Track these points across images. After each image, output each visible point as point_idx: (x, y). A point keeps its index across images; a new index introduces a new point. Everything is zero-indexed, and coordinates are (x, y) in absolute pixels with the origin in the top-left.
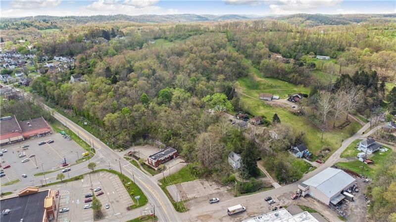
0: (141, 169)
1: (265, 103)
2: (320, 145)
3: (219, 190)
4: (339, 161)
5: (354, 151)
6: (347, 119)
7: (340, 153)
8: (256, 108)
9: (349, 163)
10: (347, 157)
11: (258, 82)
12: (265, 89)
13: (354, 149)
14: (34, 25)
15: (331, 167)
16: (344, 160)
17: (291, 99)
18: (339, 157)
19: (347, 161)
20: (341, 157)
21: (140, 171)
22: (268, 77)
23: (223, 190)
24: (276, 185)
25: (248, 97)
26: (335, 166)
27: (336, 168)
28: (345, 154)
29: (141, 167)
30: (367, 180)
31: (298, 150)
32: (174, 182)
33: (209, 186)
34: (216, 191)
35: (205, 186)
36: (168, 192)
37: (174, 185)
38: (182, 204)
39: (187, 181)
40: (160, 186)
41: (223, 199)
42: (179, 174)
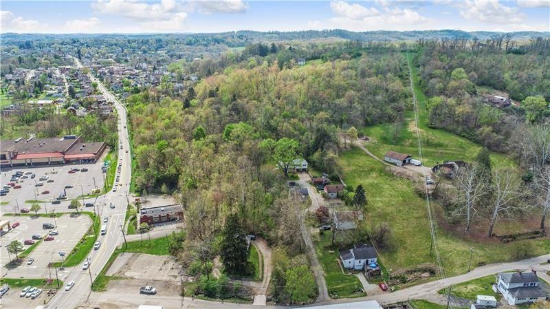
0: (125, 224)
1: (388, 168)
3: (173, 279)
4: (426, 298)
6: (542, 227)
8: (363, 173)
10: (454, 296)
16: (438, 299)
17: (437, 168)
19: (444, 303)
20: (442, 292)
21: (123, 226)
24: (261, 299)
26: (403, 305)
28: (455, 289)
31: (353, 254)
32: (138, 250)
33: (170, 268)
34: (168, 279)
35: (164, 268)
36: (114, 259)
37: (131, 254)
38: (108, 280)
39: (152, 254)
40: (117, 249)
41: (162, 293)
42: (155, 242)
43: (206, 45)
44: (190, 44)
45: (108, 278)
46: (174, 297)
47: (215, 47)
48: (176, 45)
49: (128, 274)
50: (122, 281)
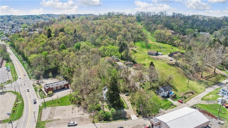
0: (36, 94)
1: (151, 57)
2: (186, 89)
3: (83, 116)
4: (199, 103)
5: (215, 96)
6: (215, 72)
7: (202, 97)
8: (142, 59)
9: (208, 105)
10: (208, 100)
11: (151, 44)
12: (154, 49)
13: (215, 95)
14: (43, 18)
15: (190, 107)
16: (204, 102)
17: (171, 55)
18: (200, 100)
19: (207, 104)
20: (202, 99)
21: (36, 95)
22: (159, 42)
23: (87, 115)
24: (134, 117)
25: (140, 53)
26: (194, 107)
27: (195, 108)
28: (206, 98)
29: (38, 92)
30: (222, 122)
31: (163, 90)
32: (53, 105)
33: (77, 111)
34: (80, 116)
35: (73, 111)
36: (42, 112)
37: (50, 108)
38: (45, 123)
39: (63, 106)
40: (40, 106)
41: (81, 124)
42: (60, 100)
43: (33, 19)
44: (25, 18)
45: (44, 122)
46: (89, 125)
47: (38, 20)
48: (18, 19)
49: (55, 118)
50: (54, 122)
